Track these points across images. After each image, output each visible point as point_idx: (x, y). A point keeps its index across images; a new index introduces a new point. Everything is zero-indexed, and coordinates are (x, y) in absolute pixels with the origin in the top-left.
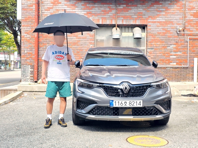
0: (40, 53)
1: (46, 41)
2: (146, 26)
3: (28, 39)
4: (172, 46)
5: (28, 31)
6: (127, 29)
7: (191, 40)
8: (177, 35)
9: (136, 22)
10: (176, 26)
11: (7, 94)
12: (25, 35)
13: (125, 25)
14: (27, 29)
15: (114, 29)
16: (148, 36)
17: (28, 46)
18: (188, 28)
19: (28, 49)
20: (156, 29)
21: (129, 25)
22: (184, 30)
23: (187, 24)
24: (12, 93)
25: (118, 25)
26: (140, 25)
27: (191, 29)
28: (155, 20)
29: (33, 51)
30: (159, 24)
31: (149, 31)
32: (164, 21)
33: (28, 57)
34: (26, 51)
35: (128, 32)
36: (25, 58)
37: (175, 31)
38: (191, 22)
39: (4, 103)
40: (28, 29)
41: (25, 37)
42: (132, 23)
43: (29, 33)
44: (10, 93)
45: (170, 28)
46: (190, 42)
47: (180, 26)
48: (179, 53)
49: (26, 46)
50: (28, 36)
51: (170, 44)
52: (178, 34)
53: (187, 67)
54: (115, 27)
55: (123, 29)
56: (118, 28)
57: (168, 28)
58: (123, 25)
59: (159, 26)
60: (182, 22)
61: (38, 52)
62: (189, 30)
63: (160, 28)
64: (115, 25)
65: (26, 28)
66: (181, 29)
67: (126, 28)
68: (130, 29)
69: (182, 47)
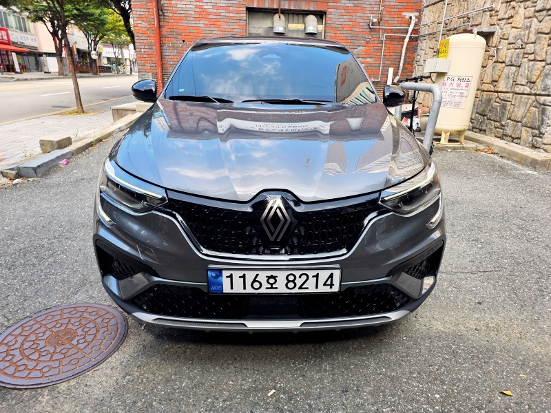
0: (164, 54)
1: (171, 33)
2: (325, 13)
3: (144, 29)
4: (361, 48)
5: (143, 16)
6: (296, 17)
7: (388, 40)
8: (368, 30)
9: (309, 7)
10: (369, 15)
11: (122, 117)
12: (139, 22)
13: (293, 10)
14: (141, 13)
15: (276, 16)
16: (327, 31)
17: (145, 41)
18: (386, 19)
19: (146, 47)
20: (339, 20)
21: (299, 11)
22: (379, 23)
23: (384, 13)
24: (130, 115)
25: (282, 10)
26: (315, 11)
27: (390, 22)
28: (338, 4)
29: (153, 50)
30: (343, 11)
31: (329, 22)
32: (352, 5)
33: (147, 59)
34: (143, 50)
35: (298, 23)
36: (143, 62)
37: (366, 24)
38: (392, 10)
39: (119, 130)
40: (143, 13)
41: (139, 25)
42: (304, 7)
43: (144, 19)
44: (126, 115)
45: (359, 18)
46: (387, 42)
47: (374, 15)
48: (369, 60)
49: (142, 41)
50: (144, 24)
51: (358, 44)
52: (370, 28)
53: (378, 82)
54: (278, 13)
55: (291, 17)
56: (282, 16)
57: (357, 18)
58: (290, 10)
59: (344, 14)
60: (378, 9)
61: (161, 53)
62: (387, 22)
63: (345, 17)
64: (277, 9)
65: (139, 10)
66: (375, 20)
67: (295, 15)
68: (301, 17)
69: (374, 51)
